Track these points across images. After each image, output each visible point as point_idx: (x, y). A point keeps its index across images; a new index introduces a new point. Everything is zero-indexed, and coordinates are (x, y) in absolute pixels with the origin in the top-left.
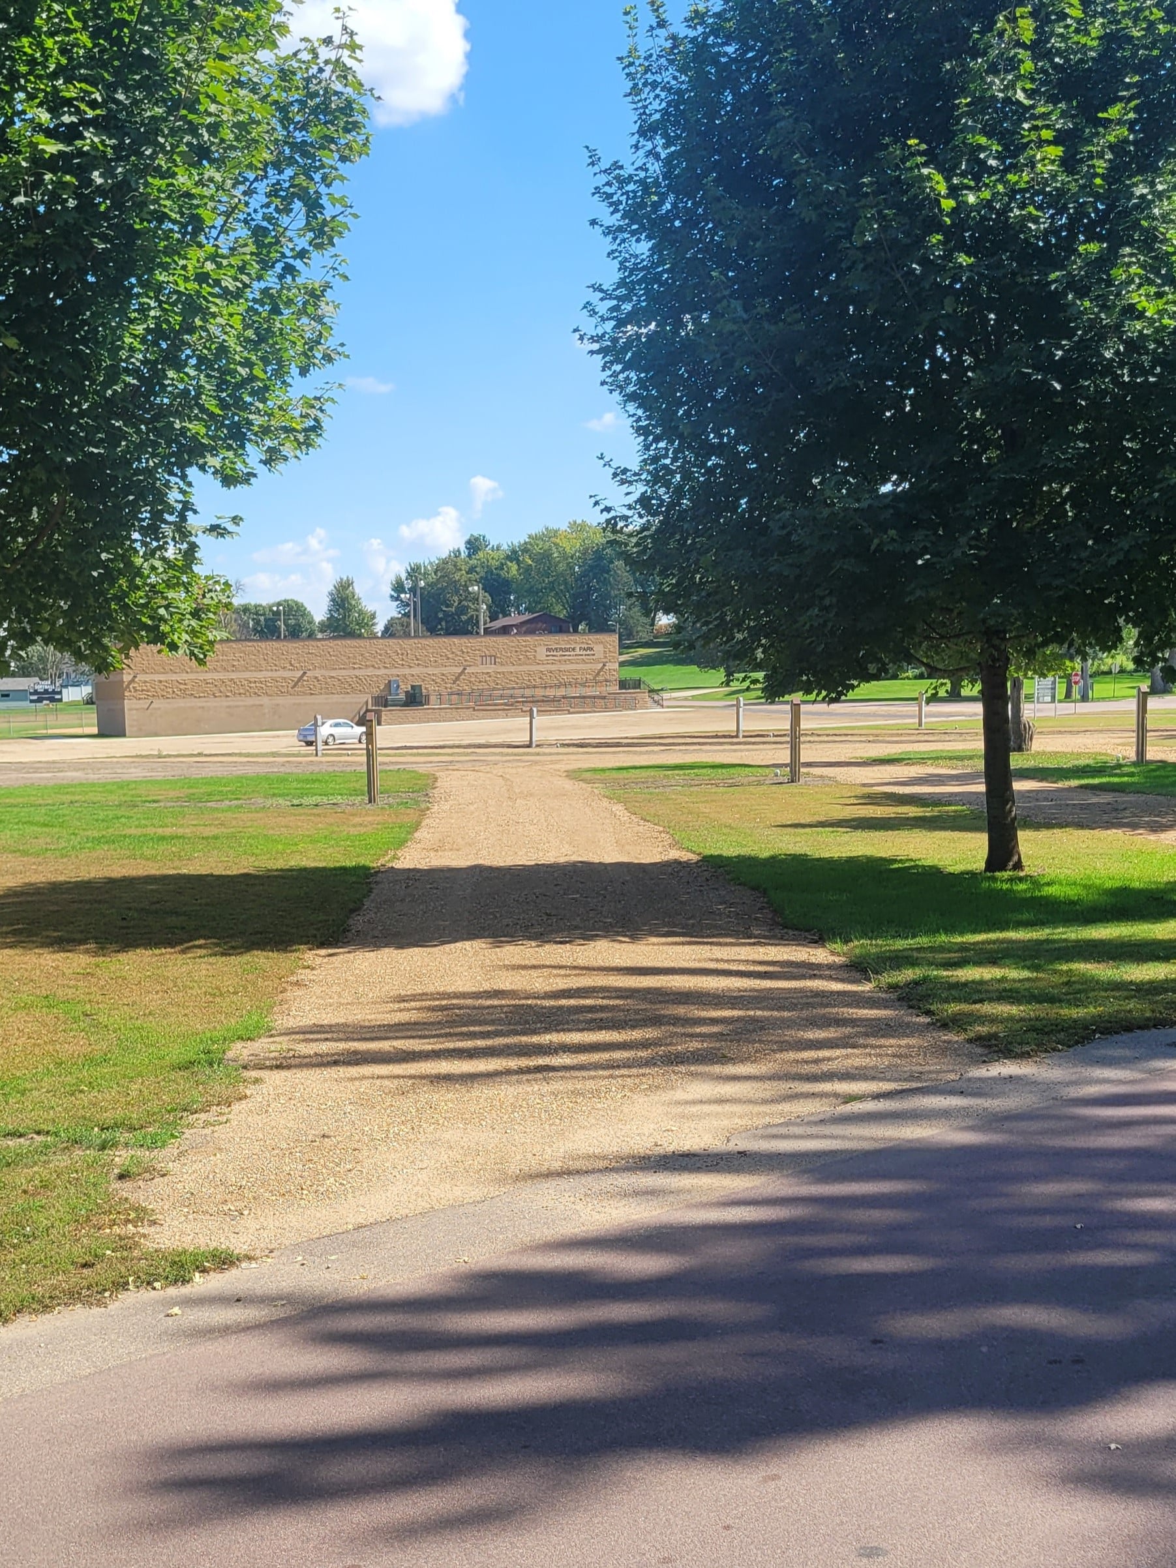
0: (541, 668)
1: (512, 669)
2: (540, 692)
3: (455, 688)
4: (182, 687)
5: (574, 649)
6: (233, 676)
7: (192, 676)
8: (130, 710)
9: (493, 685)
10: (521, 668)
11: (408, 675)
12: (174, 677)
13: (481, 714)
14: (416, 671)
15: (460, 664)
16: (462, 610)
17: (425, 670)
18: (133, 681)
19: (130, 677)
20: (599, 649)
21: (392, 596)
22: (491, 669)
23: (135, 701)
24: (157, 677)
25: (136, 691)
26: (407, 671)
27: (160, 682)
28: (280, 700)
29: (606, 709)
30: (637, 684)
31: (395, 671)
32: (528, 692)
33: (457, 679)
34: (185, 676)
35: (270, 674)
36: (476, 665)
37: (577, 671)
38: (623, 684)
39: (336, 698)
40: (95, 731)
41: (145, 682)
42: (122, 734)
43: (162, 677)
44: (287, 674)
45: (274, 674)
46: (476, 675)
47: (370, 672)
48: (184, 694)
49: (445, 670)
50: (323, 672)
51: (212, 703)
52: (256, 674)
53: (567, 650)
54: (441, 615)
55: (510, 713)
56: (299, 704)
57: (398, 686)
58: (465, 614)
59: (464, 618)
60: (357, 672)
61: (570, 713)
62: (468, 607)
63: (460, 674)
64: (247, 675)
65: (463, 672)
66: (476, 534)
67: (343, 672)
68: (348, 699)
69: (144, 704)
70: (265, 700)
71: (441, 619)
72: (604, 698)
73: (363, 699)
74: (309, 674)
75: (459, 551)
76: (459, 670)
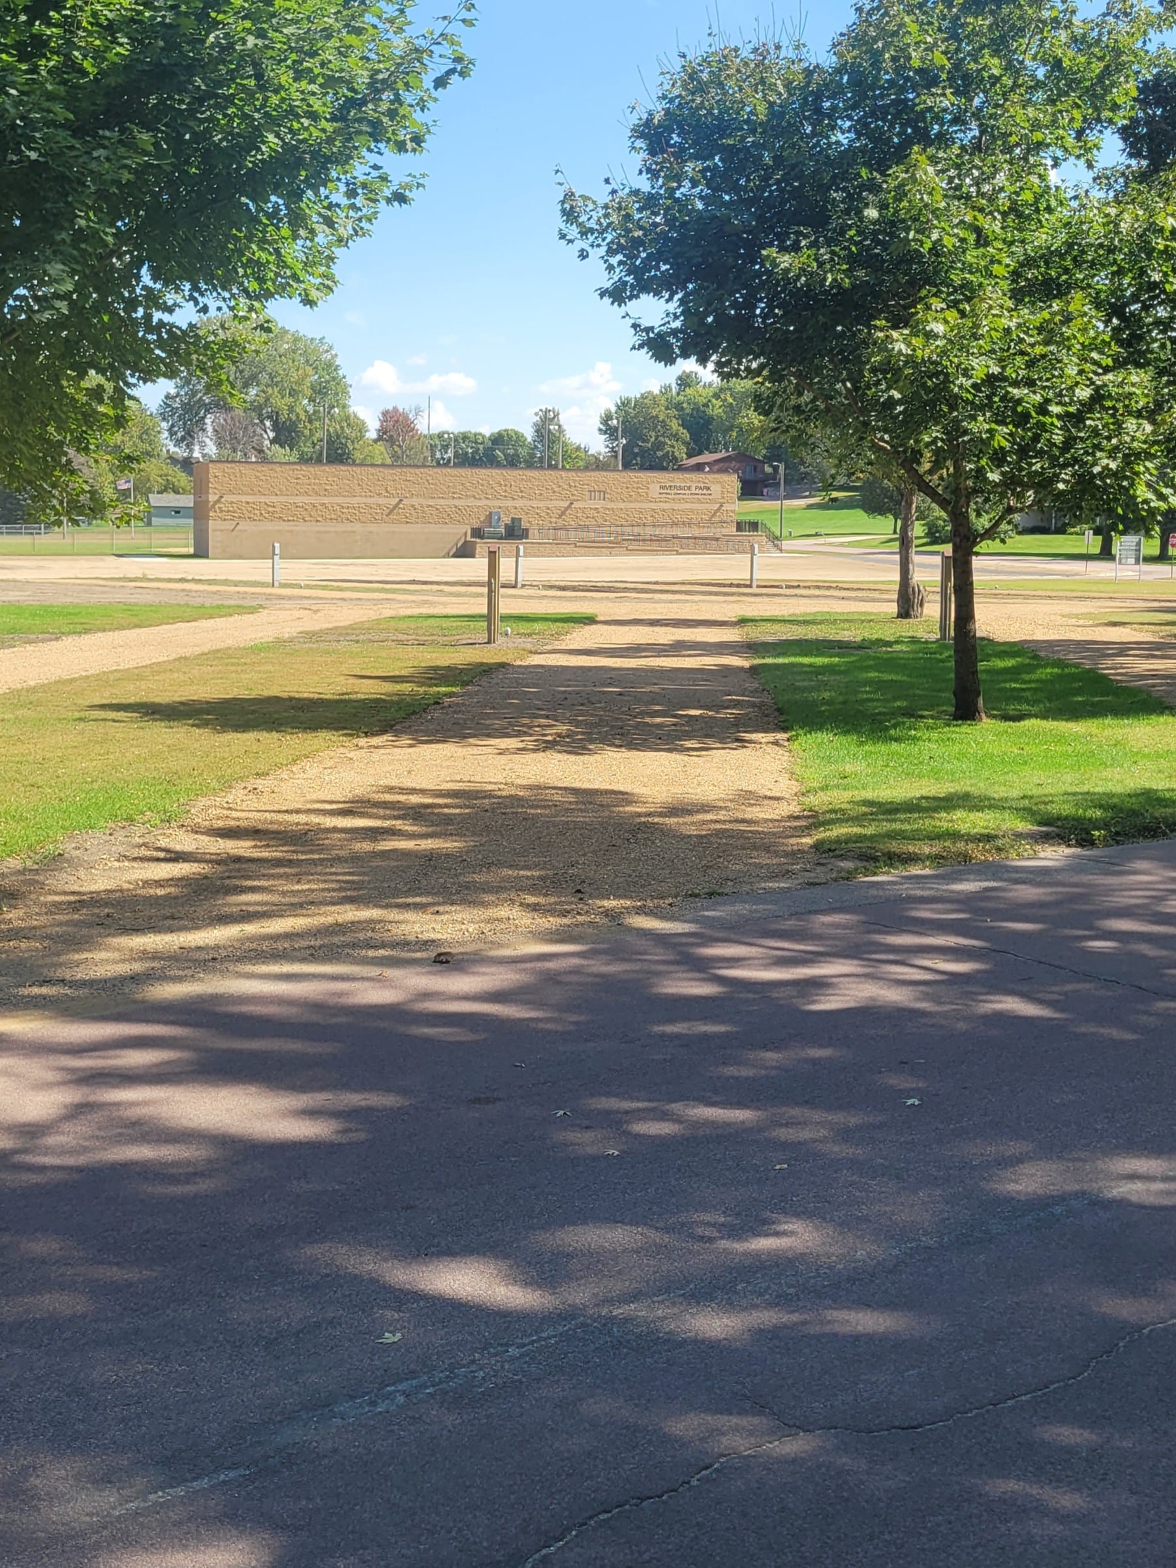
0: (653, 506)
1: (622, 505)
2: (650, 531)
3: (560, 523)
4: (271, 509)
5: (689, 488)
6: (326, 500)
7: (282, 499)
8: (214, 530)
9: (601, 521)
10: (632, 505)
11: (509, 507)
12: (263, 499)
13: (582, 550)
14: (519, 503)
15: (567, 498)
16: (659, 445)
17: (530, 503)
18: (218, 501)
19: (216, 497)
20: (716, 489)
21: (600, 430)
22: (599, 504)
23: (220, 522)
24: (244, 498)
25: (222, 511)
26: (510, 503)
27: (248, 503)
28: (373, 528)
29: (719, 551)
30: (754, 526)
31: (497, 503)
32: (636, 530)
33: (563, 513)
34: (274, 499)
35: (364, 500)
36: (583, 500)
37: (692, 511)
38: (740, 526)
39: (433, 528)
40: (191, 551)
41: (232, 503)
42: (206, 556)
43: (250, 499)
44: (381, 501)
45: (369, 500)
46: (583, 510)
47: (471, 502)
48: (274, 517)
49: (550, 504)
50: (421, 500)
51: (301, 527)
52: (348, 500)
53: (680, 488)
54: (636, 450)
55: (614, 551)
56: (394, 532)
57: (499, 519)
58: (662, 450)
59: (660, 454)
60: (456, 502)
61: (678, 553)
62: (665, 443)
63: (566, 509)
64: (340, 500)
65: (569, 507)
66: (688, 371)
67: (442, 502)
68: (445, 529)
69: (229, 525)
70: (358, 527)
71: (636, 455)
72: (717, 539)
73: (460, 531)
74: (405, 501)
75: (670, 386)
76: (566, 504)
